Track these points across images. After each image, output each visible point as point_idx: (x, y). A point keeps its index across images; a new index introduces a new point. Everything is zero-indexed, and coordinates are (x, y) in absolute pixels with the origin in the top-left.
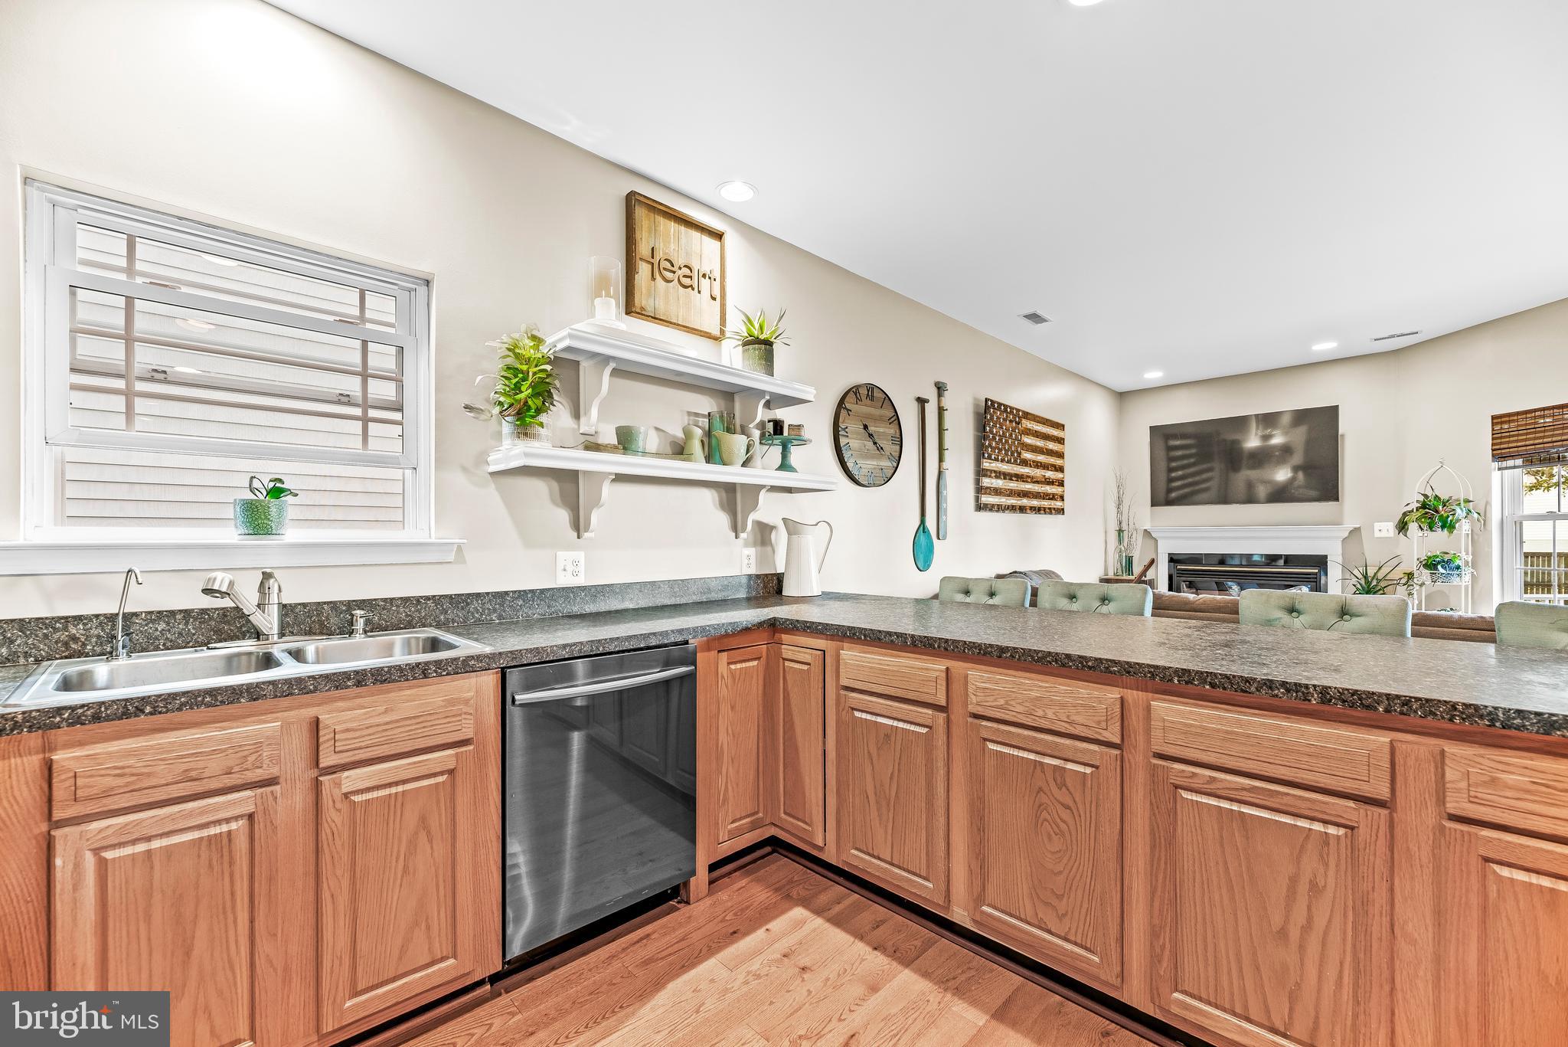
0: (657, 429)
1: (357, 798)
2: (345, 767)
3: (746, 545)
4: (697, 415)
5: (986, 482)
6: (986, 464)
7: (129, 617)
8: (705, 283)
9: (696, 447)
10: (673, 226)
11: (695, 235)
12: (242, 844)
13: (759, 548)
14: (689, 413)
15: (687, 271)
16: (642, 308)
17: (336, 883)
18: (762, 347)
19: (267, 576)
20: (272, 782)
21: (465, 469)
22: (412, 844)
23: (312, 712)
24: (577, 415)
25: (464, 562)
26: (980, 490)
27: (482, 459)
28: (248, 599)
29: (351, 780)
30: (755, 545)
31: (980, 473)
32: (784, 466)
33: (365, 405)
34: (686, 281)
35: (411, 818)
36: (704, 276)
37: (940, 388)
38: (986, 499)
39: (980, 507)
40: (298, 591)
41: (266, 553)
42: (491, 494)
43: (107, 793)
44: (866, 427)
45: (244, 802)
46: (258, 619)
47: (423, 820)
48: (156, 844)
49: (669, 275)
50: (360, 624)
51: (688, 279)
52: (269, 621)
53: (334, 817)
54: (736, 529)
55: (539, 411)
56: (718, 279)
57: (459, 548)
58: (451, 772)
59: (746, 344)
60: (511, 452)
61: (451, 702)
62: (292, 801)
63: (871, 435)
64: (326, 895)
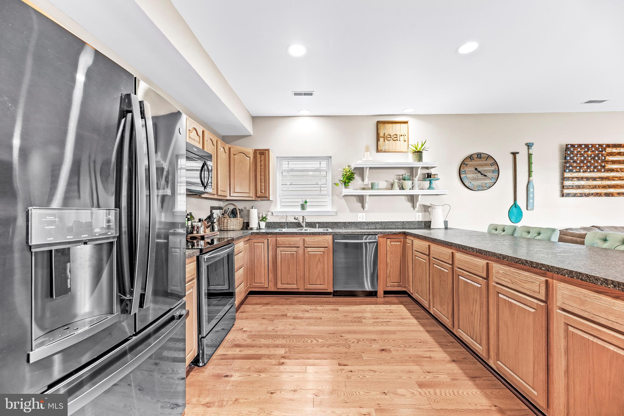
0: (386, 181)
1: (310, 253)
2: (308, 247)
3: (418, 212)
4: (399, 175)
5: (567, 183)
6: (567, 175)
7: (287, 223)
8: (402, 138)
9: (396, 186)
10: (390, 125)
11: (398, 125)
12: (295, 255)
13: (423, 213)
14: (397, 175)
15: (396, 136)
16: (381, 150)
17: (307, 265)
18: (419, 154)
19: (303, 217)
20: (299, 247)
21: (337, 195)
22: (317, 263)
23: (304, 238)
24: (363, 180)
25: (337, 215)
26: (563, 187)
27: (341, 193)
28: (301, 221)
29: (309, 249)
30: (422, 212)
31: (563, 179)
32: (430, 188)
33: (320, 184)
34: (396, 139)
35: (317, 259)
36: (401, 136)
37: (529, 146)
38: (566, 191)
39: (563, 195)
40: (309, 220)
41: (304, 213)
42: (343, 201)
43: (281, 244)
44: (476, 169)
45: (295, 249)
46: (302, 224)
47: (319, 259)
48: (286, 252)
49: (389, 139)
50: (317, 226)
51: (395, 138)
52: (304, 225)
53: (306, 255)
54: (414, 207)
55: (348, 183)
56: (407, 135)
57: (336, 212)
58: (324, 252)
59: (413, 153)
60: (345, 191)
61: (324, 240)
62: (301, 251)
63: (479, 172)
64: (305, 267)
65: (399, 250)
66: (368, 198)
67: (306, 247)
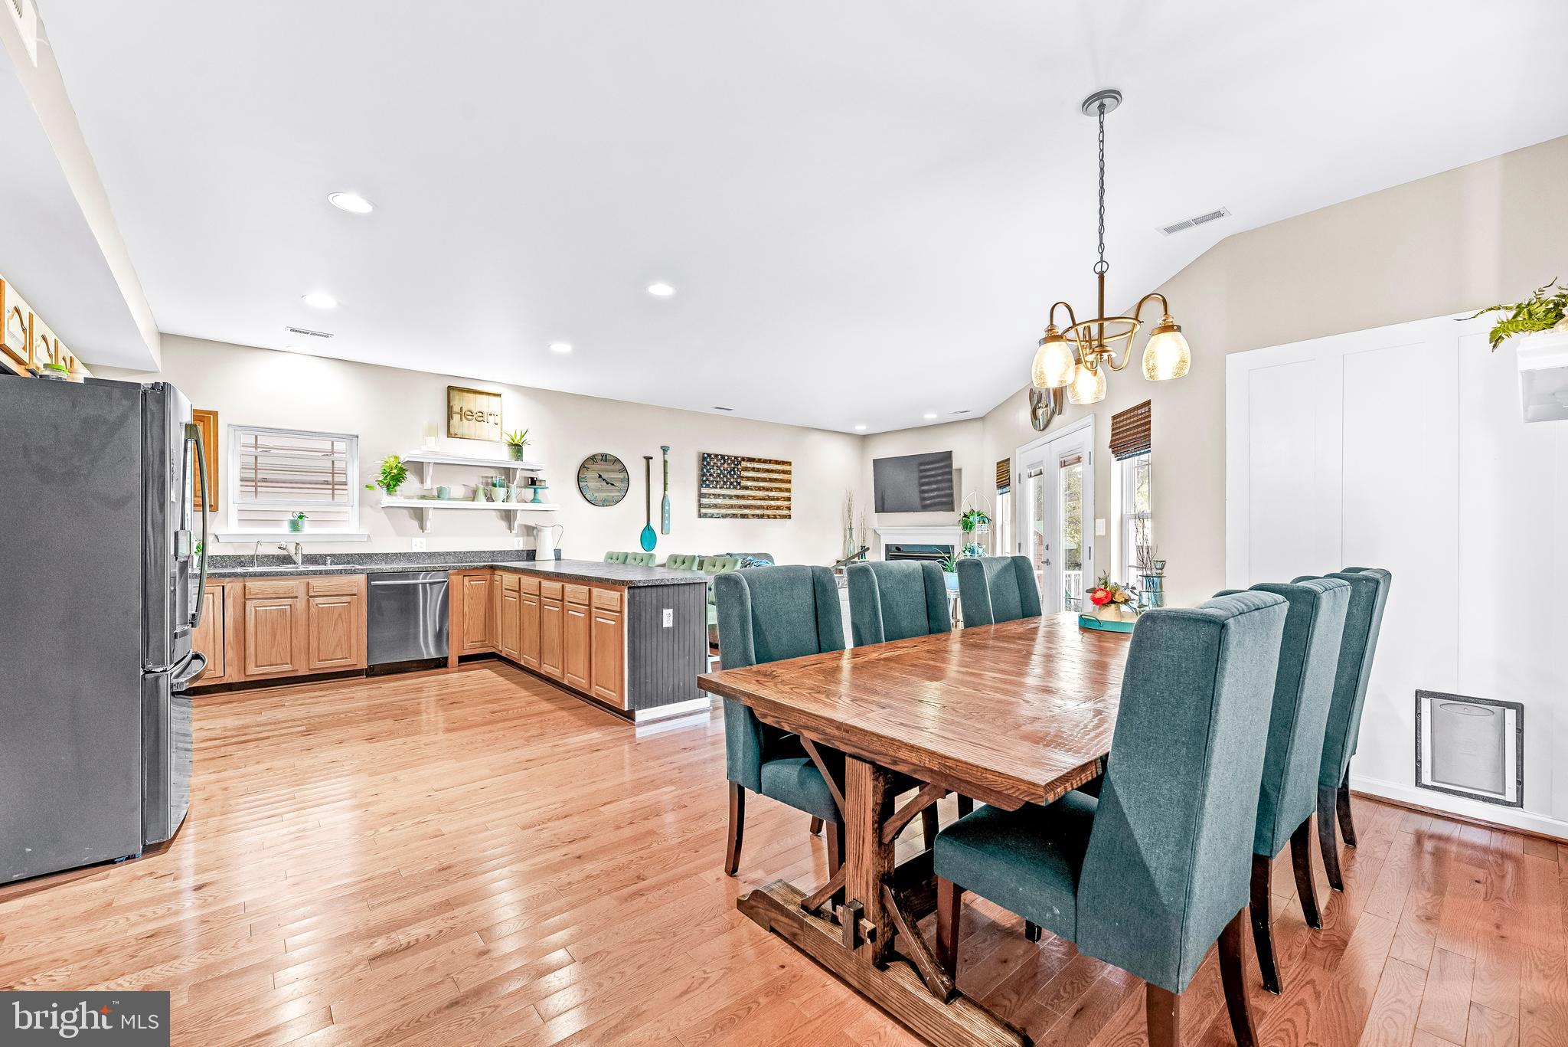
0: (464, 485)
1: (320, 606)
2: (317, 596)
3: (517, 535)
4: (487, 477)
5: (704, 501)
6: (704, 491)
7: (257, 556)
8: (491, 419)
9: (481, 495)
10: (472, 396)
11: (484, 396)
12: (288, 611)
13: (525, 538)
14: (483, 477)
15: (481, 414)
16: (456, 434)
17: (313, 628)
18: (517, 449)
19: (297, 544)
20: (296, 597)
21: (371, 506)
22: (336, 621)
23: (307, 580)
24: (422, 482)
25: (371, 541)
26: (700, 505)
27: (379, 502)
28: (292, 551)
29: (318, 600)
30: (522, 536)
31: (701, 495)
32: (534, 501)
33: (333, 484)
34: (481, 419)
35: (336, 615)
36: (491, 415)
37: (665, 449)
38: (703, 511)
39: (700, 516)
40: (308, 550)
41: (298, 537)
42: (383, 513)
43: (257, 594)
44: (600, 476)
45: (289, 601)
46: (294, 557)
47: (340, 615)
48: (268, 608)
49: (470, 417)
50: (329, 562)
51: (481, 417)
52: (299, 559)
53: (313, 610)
54: (510, 528)
55: (394, 486)
56: (499, 415)
57: (369, 536)
58: (349, 603)
59: (509, 446)
60: (387, 500)
61: (350, 582)
62: (300, 604)
63: (604, 480)
64: (311, 631)
65: (484, 592)
66: (431, 512)
67: (311, 597)
